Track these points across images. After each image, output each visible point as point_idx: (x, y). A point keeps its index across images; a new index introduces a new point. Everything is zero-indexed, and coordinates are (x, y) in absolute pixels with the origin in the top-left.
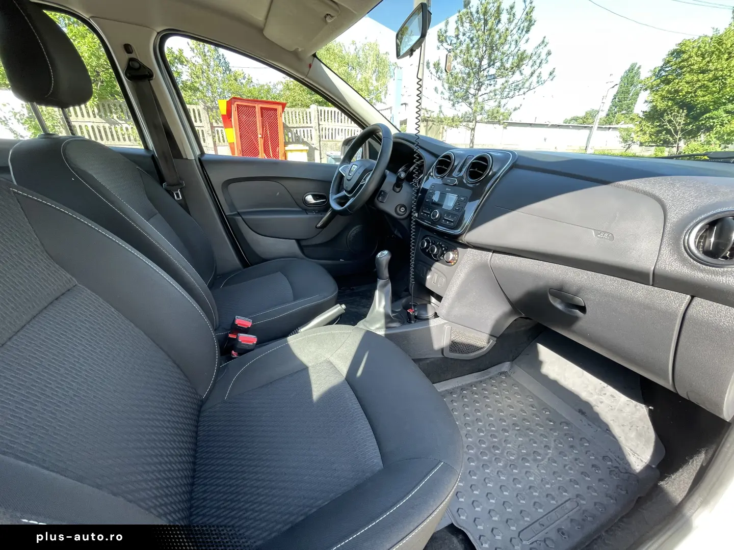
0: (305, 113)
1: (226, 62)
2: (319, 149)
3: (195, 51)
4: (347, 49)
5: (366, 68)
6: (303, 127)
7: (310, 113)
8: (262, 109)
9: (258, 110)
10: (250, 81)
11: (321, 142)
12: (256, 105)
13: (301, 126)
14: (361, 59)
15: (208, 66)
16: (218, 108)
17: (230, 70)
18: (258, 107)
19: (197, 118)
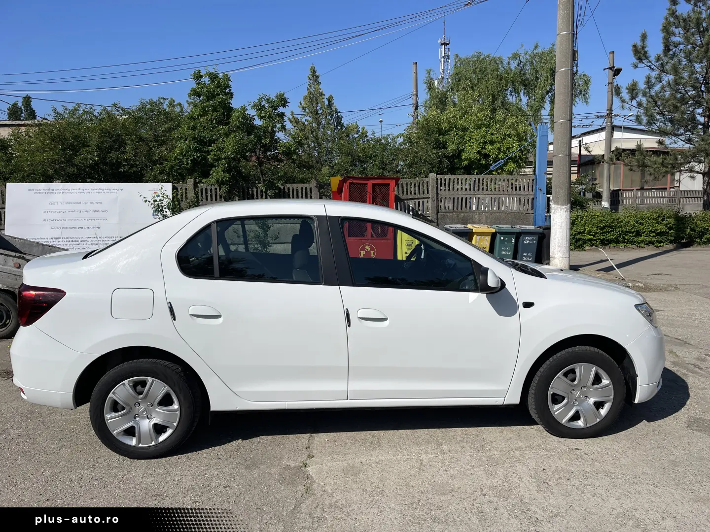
0: (421, 183)
1: (338, 117)
2: (436, 221)
3: (307, 110)
4: (505, 65)
5: (536, 87)
6: (418, 199)
7: (427, 183)
8: (374, 185)
9: (369, 188)
10: (364, 135)
11: (439, 214)
12: (368, 182)
13: (416, 197)
14: (527, 76)
15: (319, 124)
16: (330, 184)
17: (342, 126)
18: (370, 184)
19: (309, 193)
